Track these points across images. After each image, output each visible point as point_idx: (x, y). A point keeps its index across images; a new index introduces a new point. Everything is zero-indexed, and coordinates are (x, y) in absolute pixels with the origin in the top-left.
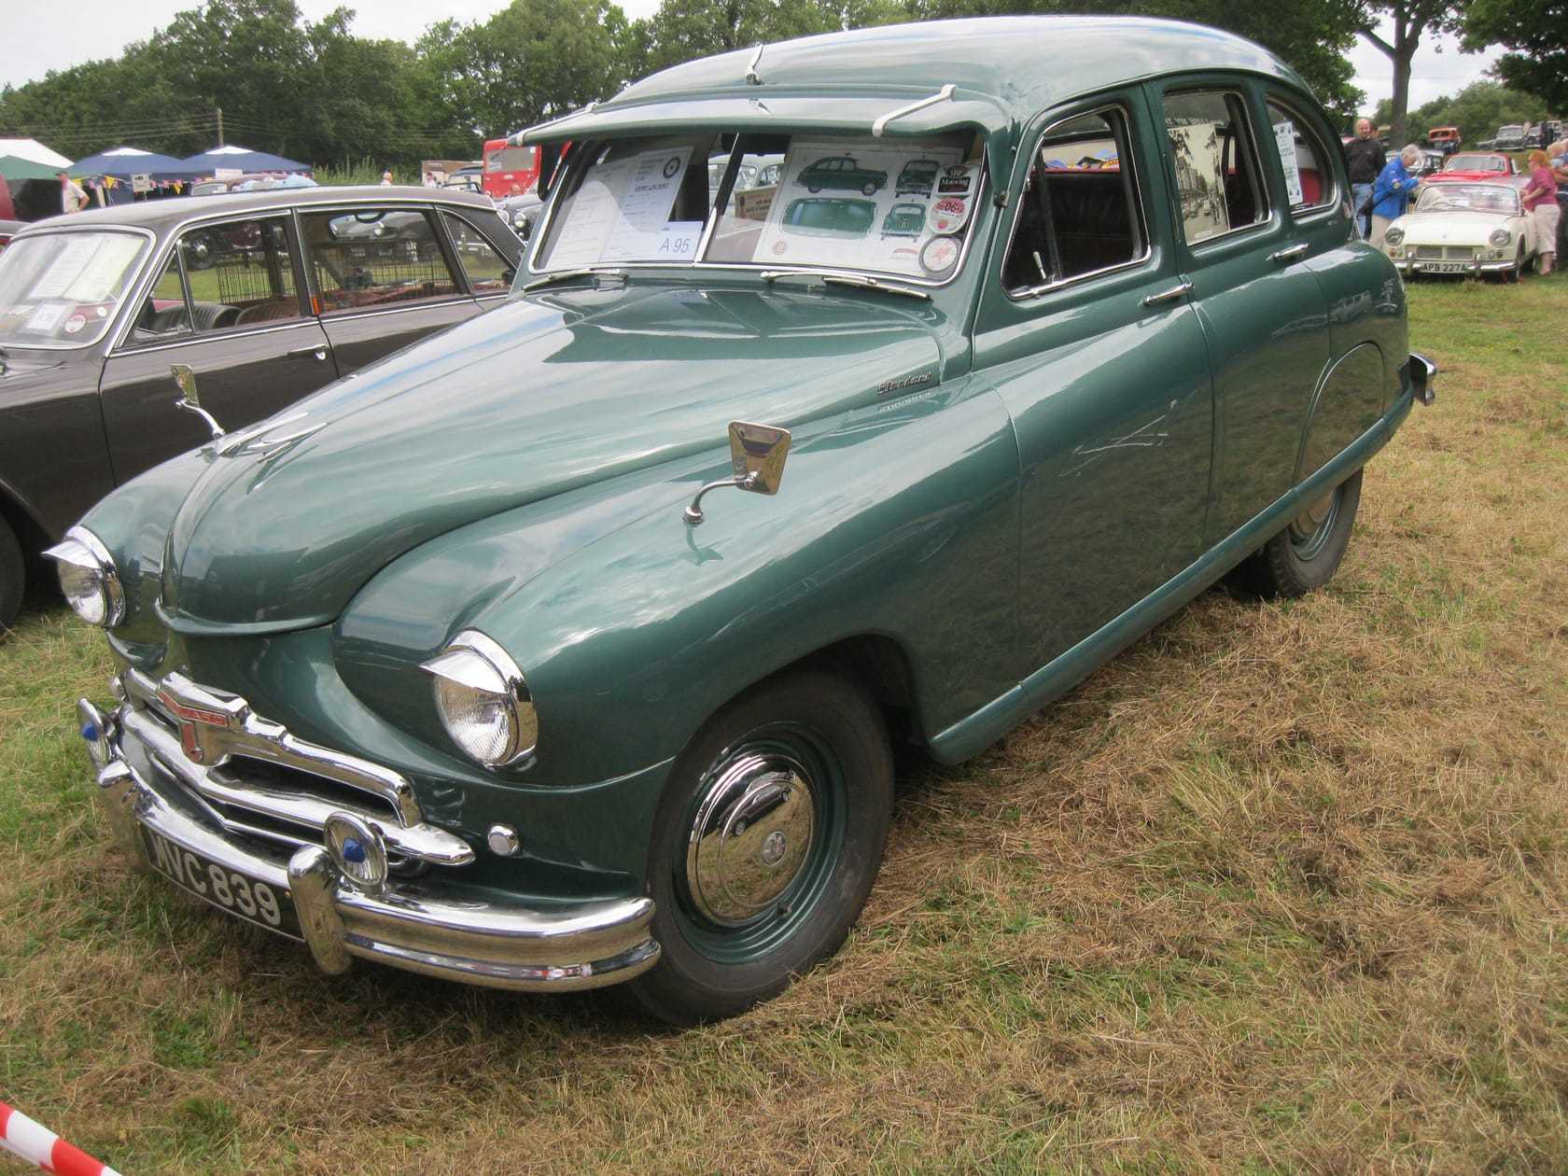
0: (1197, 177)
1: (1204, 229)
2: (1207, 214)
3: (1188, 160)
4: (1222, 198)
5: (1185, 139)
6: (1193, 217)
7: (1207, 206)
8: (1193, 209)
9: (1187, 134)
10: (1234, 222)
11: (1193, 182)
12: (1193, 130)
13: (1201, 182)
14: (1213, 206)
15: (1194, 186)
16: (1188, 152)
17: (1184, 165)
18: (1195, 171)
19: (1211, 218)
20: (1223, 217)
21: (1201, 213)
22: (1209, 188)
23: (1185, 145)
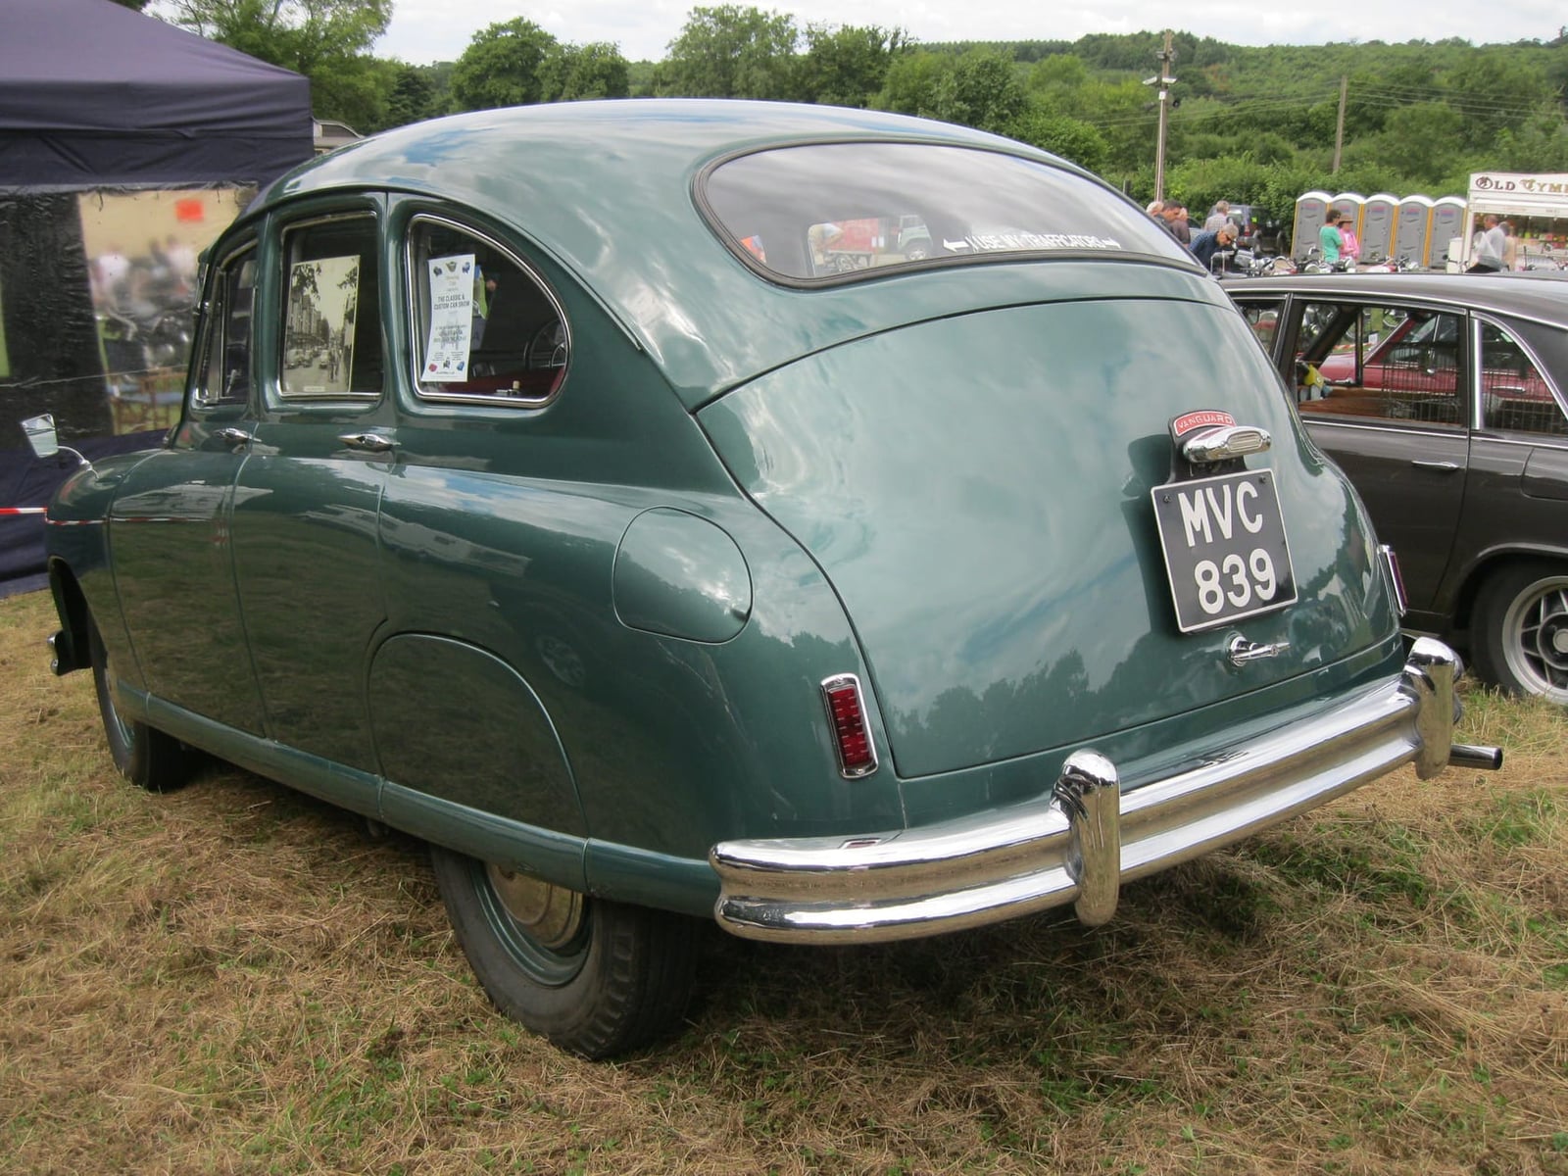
0: (319, 321)
1: (316, 383)
2: (323, 367)
3: (313, 299)
4: (348, 350)
5: (316, 274)
6: (307, 366)
7: (324, 357)
8: (307, 357)
9: (319, 270)
10: (358, 384)
11: (314, 325)
12: (327, 264)
13: (324, 327)
14: (332, 359)
15: (313, 331)
16: (315, 290)
17: (307, 305)
18: (319, 313)
19: (326, 373)
20: (343, 374)
21: (316, 363)
22: (332, 335)
23: (314, 283)
